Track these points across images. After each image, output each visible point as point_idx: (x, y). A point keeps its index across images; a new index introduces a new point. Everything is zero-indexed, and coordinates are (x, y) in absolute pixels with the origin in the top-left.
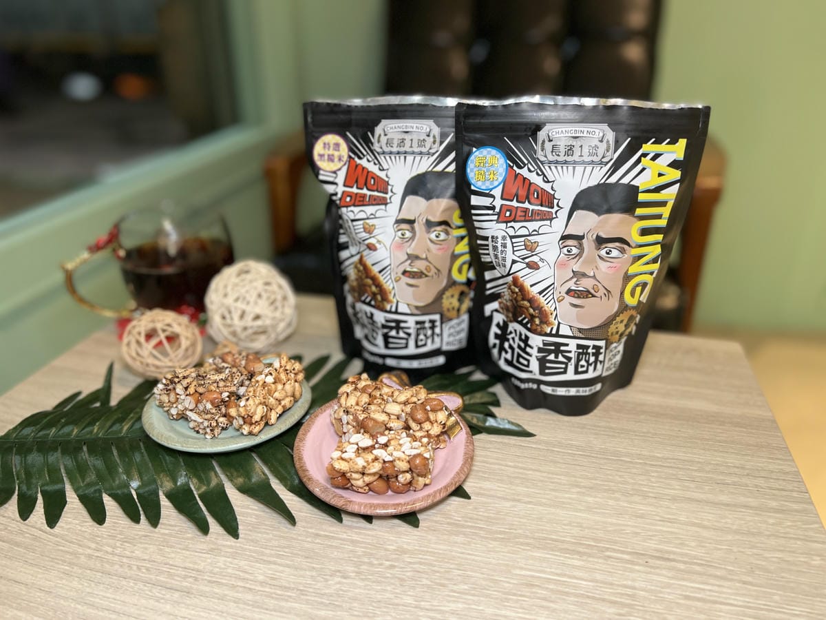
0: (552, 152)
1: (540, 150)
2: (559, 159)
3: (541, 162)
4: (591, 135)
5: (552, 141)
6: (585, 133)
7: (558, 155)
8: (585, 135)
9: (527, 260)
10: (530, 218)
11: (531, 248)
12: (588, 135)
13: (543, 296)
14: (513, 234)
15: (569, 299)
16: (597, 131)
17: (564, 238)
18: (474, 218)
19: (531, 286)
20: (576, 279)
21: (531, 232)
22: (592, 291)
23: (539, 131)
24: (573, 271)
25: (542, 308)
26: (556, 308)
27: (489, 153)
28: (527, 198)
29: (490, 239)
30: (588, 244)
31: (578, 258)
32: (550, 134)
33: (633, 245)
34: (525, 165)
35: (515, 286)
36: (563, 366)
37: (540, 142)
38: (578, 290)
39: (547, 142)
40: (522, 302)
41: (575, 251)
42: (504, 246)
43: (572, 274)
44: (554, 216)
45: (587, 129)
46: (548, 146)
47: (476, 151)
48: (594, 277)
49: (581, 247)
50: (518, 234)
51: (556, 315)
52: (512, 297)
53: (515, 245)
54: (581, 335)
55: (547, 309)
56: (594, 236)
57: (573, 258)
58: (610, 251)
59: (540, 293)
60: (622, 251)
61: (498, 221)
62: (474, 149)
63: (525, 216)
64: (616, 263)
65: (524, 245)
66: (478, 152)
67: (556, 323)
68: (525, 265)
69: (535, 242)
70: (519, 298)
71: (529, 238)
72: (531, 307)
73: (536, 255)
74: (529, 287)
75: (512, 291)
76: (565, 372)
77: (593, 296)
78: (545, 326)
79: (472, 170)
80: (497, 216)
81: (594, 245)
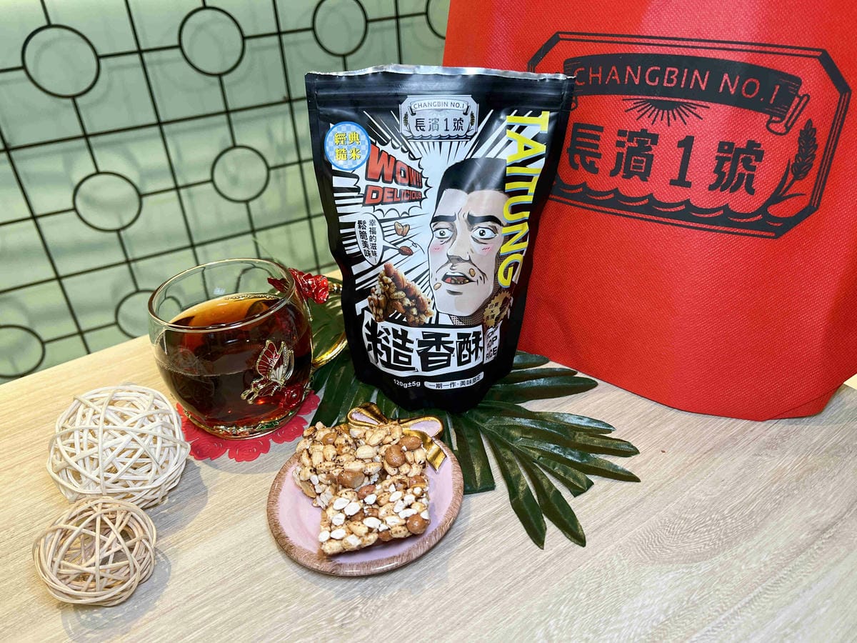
0: (416, 127)
2: (425, 134)
3: (406, 138)
4: (455, 108)
6: (449, 104)
7: (423, 130)
8: (449, 107)
10: (399, 199)
11: (403, 233)
12: (452, 108)
14: (382, 218)
15: (447, 286)
17: (436, 219)
18: (337, 202)
20: (451, 264)
21: (400, 214)
22: (469, 276)
23: (401, 104)
26: (433, 296)
27: (349, 129)
28: (394, 177)
29: (357, 225)
30: (460, 224)
31: (451, 241)
32: (413, 107)
33: (505, 224)
34: (388, 141)
35: (387, 276)
36: (446, 358)
38: (456, 276)
39: (409, 114)
41: (448, 233)
42: (373, 231)
44: (423, 196)
45: (451, 101)
46: (412, 120)
47: (333, 127)
49: (453, 229)
50: (386, 217)
51: (434, 304)
53: (384, 229)
54: (461, 324)
56: (466, 216)
57: (447, 242)
58: (484, 231)
61: (364, 204)
62: (332, 125)
63: (393, 197)
64: (490, 244)
66: (336, 128)
69: (406, 226)
71: (399, 221)
73: (408, 239)
75: (384, 283)
76: (448, 365)
77: (470, 281)
79: (331, 149)
80: (362, 199)
81: (466, 225)
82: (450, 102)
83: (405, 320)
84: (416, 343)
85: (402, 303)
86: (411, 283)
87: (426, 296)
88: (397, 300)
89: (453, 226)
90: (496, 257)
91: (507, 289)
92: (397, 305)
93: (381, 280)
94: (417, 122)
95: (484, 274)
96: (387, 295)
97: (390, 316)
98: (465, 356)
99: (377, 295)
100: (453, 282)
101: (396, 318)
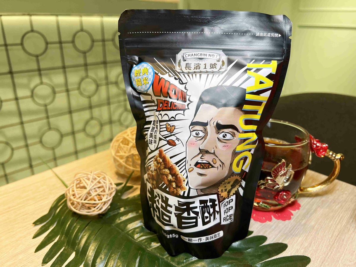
1: (177, 66)
3: (179, 73)
5: (186, 60)
6: (208, 55)
7: (190, 69)
9: (168, 139)
11: (171, 130)
13: (178, 167)
15: (197, 170)
16: (216, 55)
17: (193, 124)
19: (171, 158)
20: (201, 155)
22: (212, 163)
24: (199, 149)
25: (177, 175)
26: (187, 177)
30: (211, 129)
31: (203, 139)
32: (184, 56)
33: (241, 131)
37: (177, 61)
39: (182, 61)
40: (164, 170)
41: (201, 134)
43: (199, 151)
46: (183, 64)
47: (135, 67)
48: (214, 153)
49: (205, 132)
51: (188, 182)
52: (157, 166)
55: (181, 177)
56: (215, 124)
57: (200, 140)
58: (226, 135)
59: (177, 163)
60: (233, 135)
64: (229, 144)
65: (166, 128)
67: (187, 188)
68: (166, 143)
69: (173, 126)
70: (162, 167)
71: (169, 123)
72: (170, 173)
74: (169, 158)
78: (179, 189)
82: (208, 54)
83: (168, 189)
84: (174, 207)
85: (167, 177)
86: (173, 165)
87: (182, 176)
88: (164, 174)
89: (205, 129)
90: (233, 152)
91: (238, 174)
92: (164, 178)
93: (156, 160)
94: (186, 65)
95: (223, 163)
96: (158, 171)
97: (160, 186)
98: (207, 217)
99: (151, 171)
100: (202, 167)
101: (163, 188)
